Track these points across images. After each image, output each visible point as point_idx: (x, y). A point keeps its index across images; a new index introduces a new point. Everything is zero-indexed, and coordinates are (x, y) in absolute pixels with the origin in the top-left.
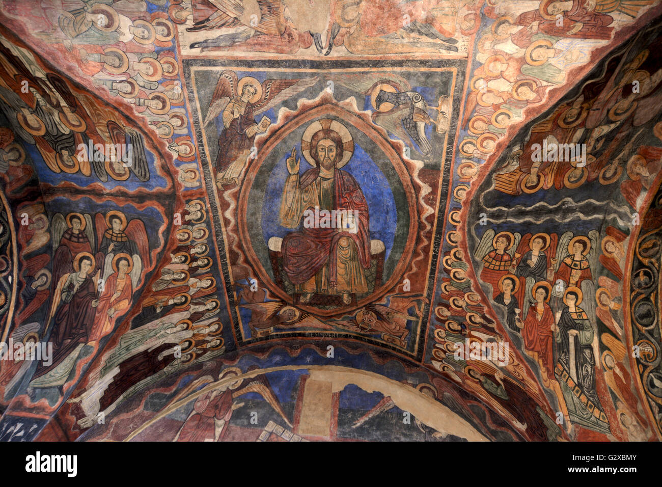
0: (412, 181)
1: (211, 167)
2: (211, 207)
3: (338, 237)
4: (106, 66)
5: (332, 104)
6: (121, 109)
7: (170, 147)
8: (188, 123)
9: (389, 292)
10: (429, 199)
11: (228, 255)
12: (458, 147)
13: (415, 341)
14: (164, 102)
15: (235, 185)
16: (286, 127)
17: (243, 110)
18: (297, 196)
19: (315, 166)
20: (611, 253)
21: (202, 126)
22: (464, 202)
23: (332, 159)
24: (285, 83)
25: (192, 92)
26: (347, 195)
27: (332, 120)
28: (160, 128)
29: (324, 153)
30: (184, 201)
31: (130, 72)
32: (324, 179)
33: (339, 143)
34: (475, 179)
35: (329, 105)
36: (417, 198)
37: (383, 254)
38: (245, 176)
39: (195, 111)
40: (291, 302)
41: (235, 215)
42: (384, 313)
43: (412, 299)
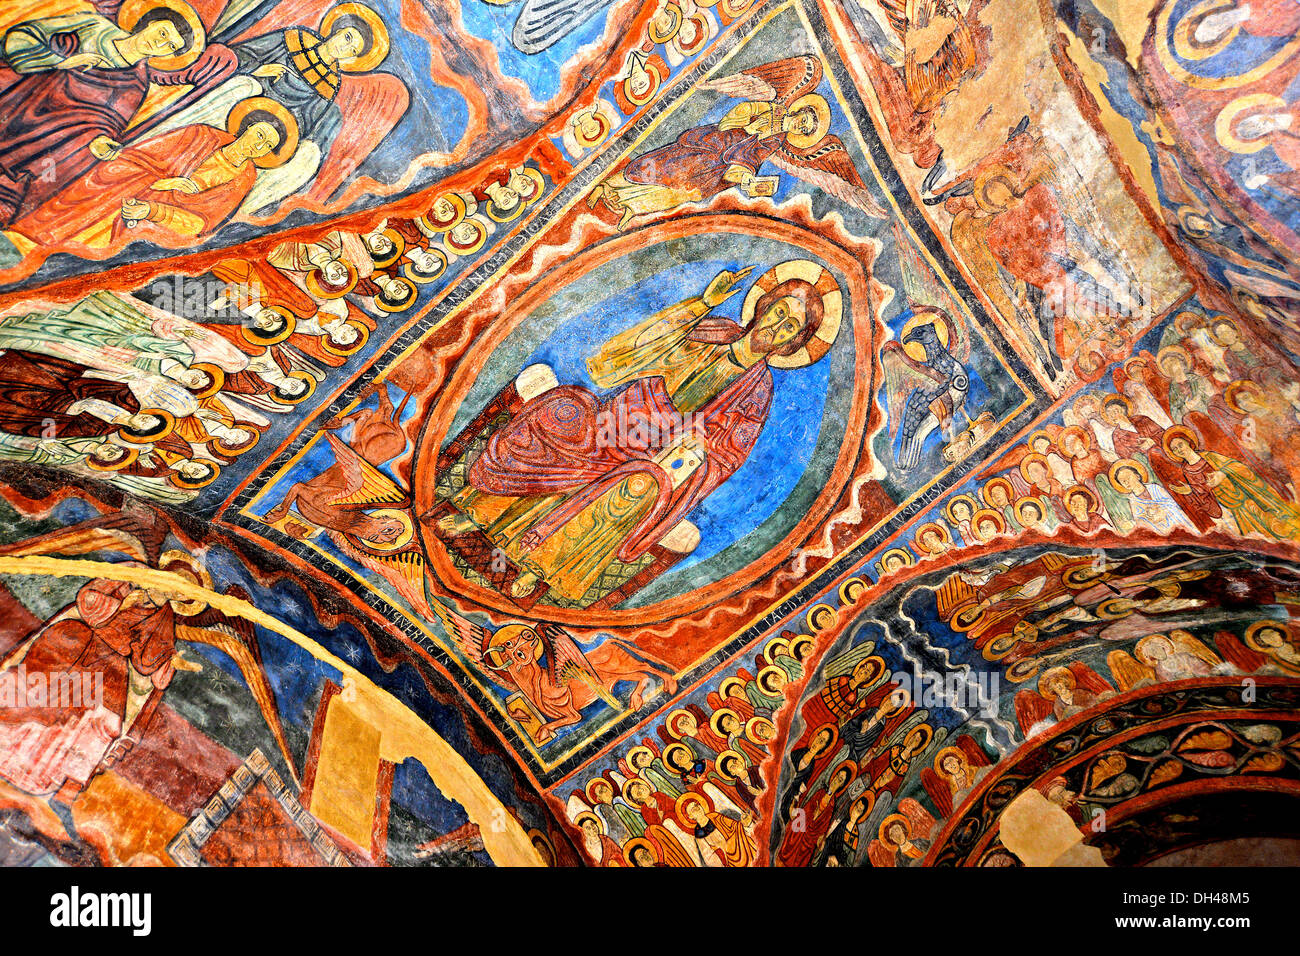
0: (848, 485)
1: (627, 153)
2: (542, 212)
3: (641, 467)
5: (865, 269)
7: (635, 54)
8: (695, 56)
9: (616, 628)
10: (842, 533)
11: (443, 322)
12: (950, 497)
13: (574, 743)
15: (615, 220)
16: (782, 226)
17: (767, 133)
18: (670, 340)
19: (744, 324)
20: (947, 772)
21: (700, 85)
22: (885, 578)
23: (777, 340)
24: (849, 170)
25: (753, 25)
26: (732, 416)
27: (839, 289)
28: (667, 12)
29: (776, 319)
30: (527, 157)
32: (732, 358)
33: (811, 328)
34: (932, 558)
35: (859, 267)
36: (828, 517)
37: (678, 557)
38: (646, 226)
39: (722, 52)
40: (420, 510)
41: (550, 267)
42: (561, 659)
43: (648, 668)
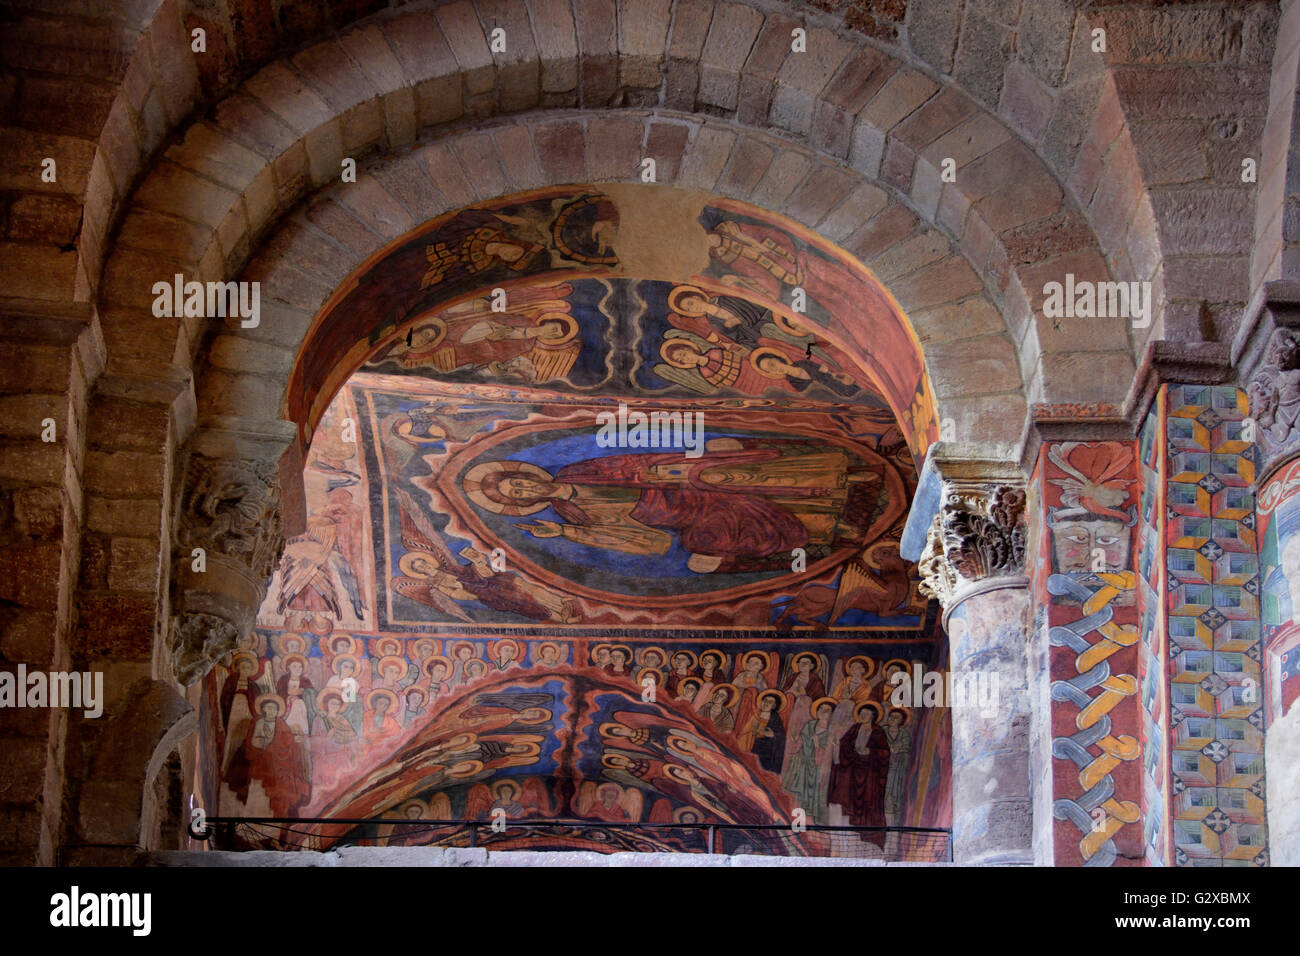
2: (608, 636)
3: (701, 484)
4: (389, 712)
5: (437, 478)
6: (442, 709)
7: (500, 668)
8: (468, 640)
14: (437, 662)
16: (477, 530)
18: (604, 530)
19: (549, 503)
23: (534, 484)
24: (407, 524)
25: (424, 627)
27: (464, 480)
28: (471, 674)
29: (525, 492)
31: (396, 690)
32: (574, 494)
33: (506, 475)
35: (439, 481)
39: (450, 629)
41: (630, 609)
